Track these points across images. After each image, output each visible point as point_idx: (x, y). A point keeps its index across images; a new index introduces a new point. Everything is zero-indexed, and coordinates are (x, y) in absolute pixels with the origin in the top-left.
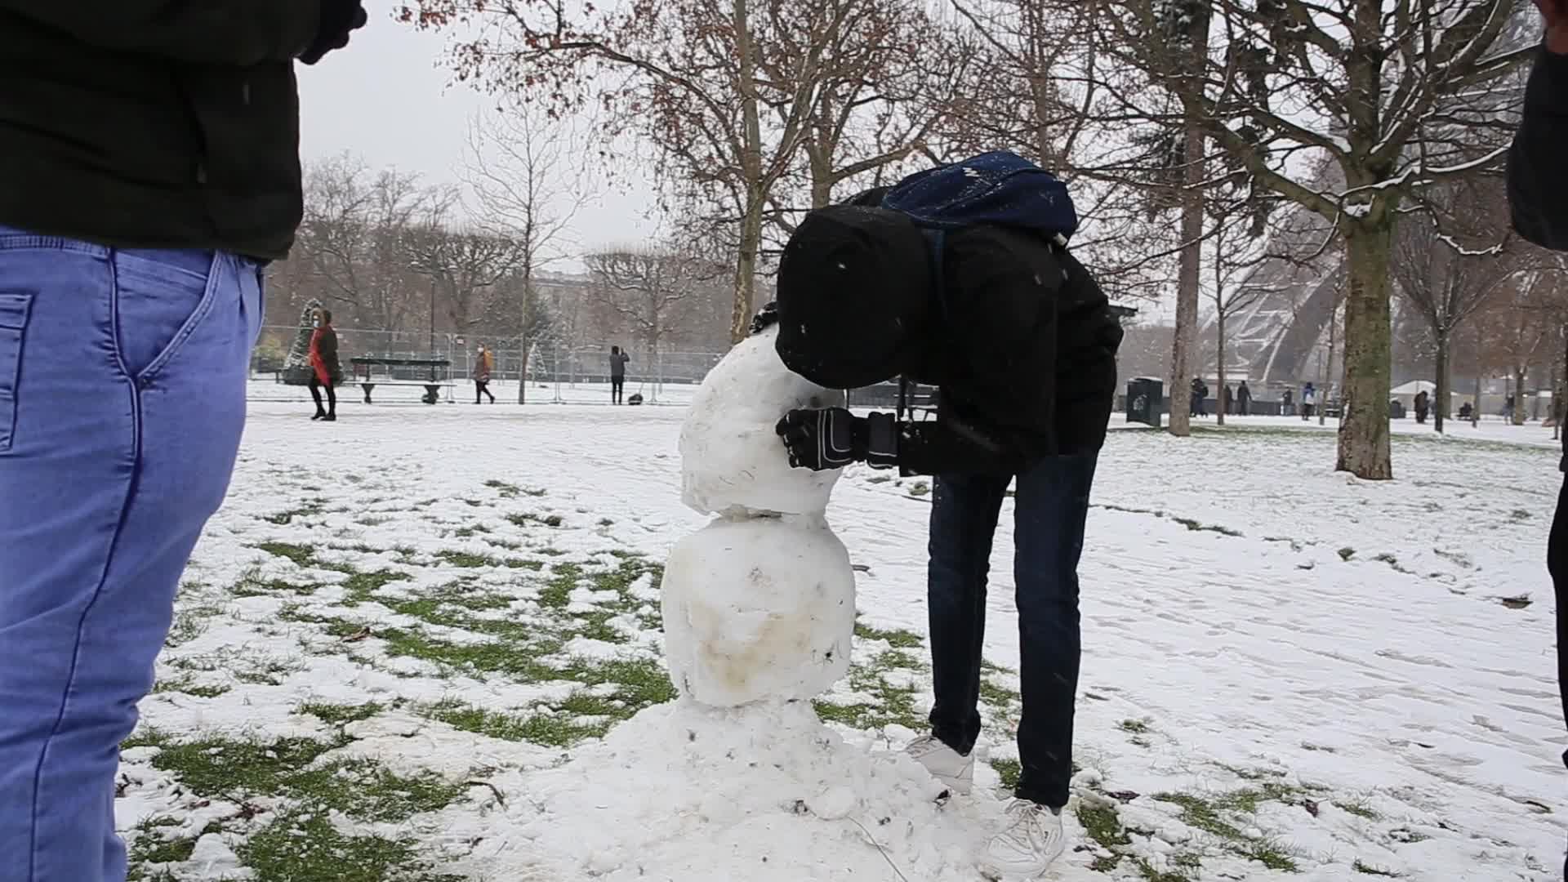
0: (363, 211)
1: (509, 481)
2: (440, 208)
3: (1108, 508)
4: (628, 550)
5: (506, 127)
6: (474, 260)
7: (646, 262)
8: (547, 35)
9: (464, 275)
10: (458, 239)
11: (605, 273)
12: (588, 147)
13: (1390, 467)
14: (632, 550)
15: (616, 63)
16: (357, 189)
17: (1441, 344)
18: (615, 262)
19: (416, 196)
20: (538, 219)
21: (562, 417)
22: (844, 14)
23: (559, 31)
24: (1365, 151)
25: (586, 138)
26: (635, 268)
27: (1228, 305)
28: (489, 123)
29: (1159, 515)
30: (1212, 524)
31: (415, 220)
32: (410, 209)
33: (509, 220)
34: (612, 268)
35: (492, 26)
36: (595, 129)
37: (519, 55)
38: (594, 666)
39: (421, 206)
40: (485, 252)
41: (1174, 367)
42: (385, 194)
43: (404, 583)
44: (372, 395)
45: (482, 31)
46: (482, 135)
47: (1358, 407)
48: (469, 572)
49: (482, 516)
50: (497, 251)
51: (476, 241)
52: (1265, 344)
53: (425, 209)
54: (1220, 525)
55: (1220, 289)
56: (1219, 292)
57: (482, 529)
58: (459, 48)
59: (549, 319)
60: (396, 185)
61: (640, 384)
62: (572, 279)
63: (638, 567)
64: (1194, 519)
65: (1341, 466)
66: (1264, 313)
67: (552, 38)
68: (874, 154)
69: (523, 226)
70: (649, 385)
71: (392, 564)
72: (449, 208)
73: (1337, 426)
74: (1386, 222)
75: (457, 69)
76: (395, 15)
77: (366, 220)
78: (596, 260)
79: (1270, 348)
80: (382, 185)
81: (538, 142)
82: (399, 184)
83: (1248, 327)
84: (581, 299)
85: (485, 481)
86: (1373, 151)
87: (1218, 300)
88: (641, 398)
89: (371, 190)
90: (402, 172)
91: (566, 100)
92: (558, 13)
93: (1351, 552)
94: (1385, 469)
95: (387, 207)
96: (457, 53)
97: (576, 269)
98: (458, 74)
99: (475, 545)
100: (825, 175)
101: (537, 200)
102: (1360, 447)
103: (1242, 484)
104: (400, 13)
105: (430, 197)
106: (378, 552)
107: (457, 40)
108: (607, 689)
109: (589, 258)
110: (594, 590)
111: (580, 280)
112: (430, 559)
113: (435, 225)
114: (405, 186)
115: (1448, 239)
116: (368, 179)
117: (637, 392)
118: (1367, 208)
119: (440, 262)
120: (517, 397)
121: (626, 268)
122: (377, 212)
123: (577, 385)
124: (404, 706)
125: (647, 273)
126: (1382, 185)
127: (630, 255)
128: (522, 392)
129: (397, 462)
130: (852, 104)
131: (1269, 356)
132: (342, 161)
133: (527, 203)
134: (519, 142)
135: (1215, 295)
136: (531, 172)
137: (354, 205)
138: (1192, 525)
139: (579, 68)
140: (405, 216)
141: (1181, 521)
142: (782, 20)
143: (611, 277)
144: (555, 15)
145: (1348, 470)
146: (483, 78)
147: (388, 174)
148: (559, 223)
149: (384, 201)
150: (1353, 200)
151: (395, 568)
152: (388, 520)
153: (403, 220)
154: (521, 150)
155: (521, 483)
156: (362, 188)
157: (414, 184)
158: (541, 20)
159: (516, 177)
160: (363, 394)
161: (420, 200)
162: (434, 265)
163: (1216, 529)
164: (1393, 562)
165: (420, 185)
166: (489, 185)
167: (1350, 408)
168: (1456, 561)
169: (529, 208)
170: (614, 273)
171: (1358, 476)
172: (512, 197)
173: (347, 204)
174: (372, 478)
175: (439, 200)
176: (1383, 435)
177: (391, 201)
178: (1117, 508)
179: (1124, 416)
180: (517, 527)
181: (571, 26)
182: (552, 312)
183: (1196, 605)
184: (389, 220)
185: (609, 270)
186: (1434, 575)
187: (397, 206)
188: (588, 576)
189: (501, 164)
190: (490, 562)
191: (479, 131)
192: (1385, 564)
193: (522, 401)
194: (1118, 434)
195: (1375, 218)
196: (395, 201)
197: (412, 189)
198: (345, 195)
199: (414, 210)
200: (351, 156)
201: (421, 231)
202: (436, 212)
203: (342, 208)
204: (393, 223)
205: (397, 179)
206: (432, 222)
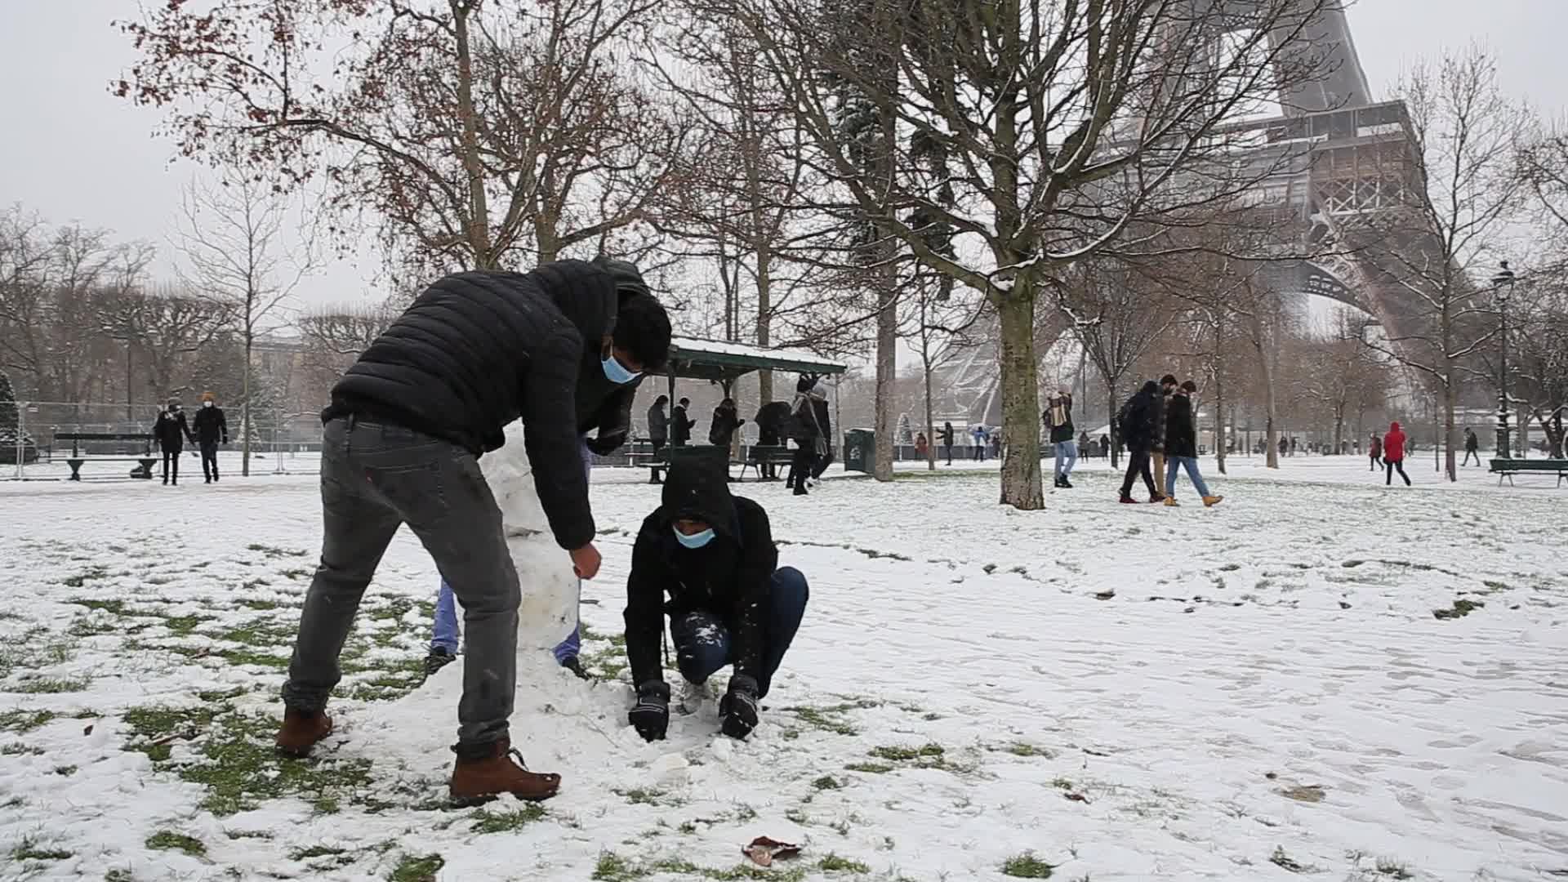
0: (40, 270)
1: (272, 545)
2: (133, 267)
3: (805, 544)
4: (395, 593)
6: (176, 324)
7: (365, 325)
8: (275, 113)
9: (165, 340)
10: (158, 303)
11: (321, 337)
12: (317, 222)
13: (1042, 499)
14: (400, 592)
15: (345, 140)
16: (32, 245)
17: (1112, 389)
18: (332, 325)
19: (105, 254)
20: (260, 287)
21: (293, 488)
22: (568, 91)
23: (286, 108)
24: (1008, 237)
25: (315, 213)
26: (354, 331)
27: (933, 359)
29: (846, 547)
30: (888, 552)
31: (105, 281)
32: (98, 268)
33: (230, 289)
34: (330, 331)
35: (217, 102)
36: (323, 204)
37: (245, 129)
38: (391, 664)
39: (111, 265)
40: (189, 316)
41: (877, 420)
42: (67, 252)
43: (215, 622)
44: (80, 472)
45: (206, 106)
46: (198, 202)
47: (1014, 450)
48: (267, 613)
49: (256, 573)
50: (202, 314)
51: (179, 305)
52: (982, 392)
53: (116, 269)
54: (894, 553)
55: (925, 345)
56: (925, 347)
57: (262, 583)
59: (260, 384)
60: (80, 242)
62: (284, 342)
63: (406, 604)
64: (875, 549)
65: (1004, 500)
66: (981, 362)
67: (280, 116)
68: (598, 222)
69: (243, 295)
71: (198, 610)
72: (145, 268)
73: (1000, 467)
74: (1029, 296)
75: (180, 145)
76: (112, 89)
77: (44, 280)
78: (312, 323)
79: (987, 395)
80: (64, 242)
81: (258, 211)
82: (84, 240)
83: (965, 377)
84: (295, 362)
85: (248, 544)
86: (1014, 236)
87: (925, 355)
89: (50, 246)
90: (87, 228)
91: (295, 174)
92: (285, 90)
93: (993, 567)
94: (1038, 500)
95: (70, 266)
97: (290, 333)
98: (181, 149)
99: (262, 594)
100: (550, 244)
101: (259, 268)
102: (1018, 482)
103: (922, 520)
104: (118, 88)
105: (121, 255)
106: (181, 603)
107: (179, 113)
108: (403, 675)
109: (305, 322)
110: (375, 620)
111: (294, 343)
112: (229, 605)
113: (128, 285)
114: (89, 244)
115: (1068, 310)
116: (46, 234)
118: (1012, 283)
119: (137, 326)
120: (241, 469)
121: (344, 331)
122: (58, 272)
123: (297, 454)
124: (263, 689)
125: (367, 336)
126: (1021, 265)
127: (348, 318)
128: (246, 463)
129: (154, 533)
130: (575, 173)
131: (986, 402)
132: (13, 215)
133: (248, 272)
134: (238, 210)
135: (922, 350)
136: (251, 241)
137: (27, 264)
138: (872, 554)
139: (306, 143)
140: (92, 276)
141: (864, 552)
142: (505, 93)
143: (329, 340)
144: (282, 93)
145: (1009, 503)
146: (207, 153)
147: (70, 230)
148: (283, 291)
149: (66, 258)
150: (1003, 275)
151: (202, 613)
152: (174, 579)
153: (89, 280)
154: (240, 218)
155: (281, 546)
156: (37, 245)
157: (101, 241)
158: (268, 98)
159: (235, 244)
160: (70, 471)
161: (109, 259)
162: (131, 330)
163: (892, 556)
164: (1024, 572)
165: (110, 242)
166: (206, 253)
167: (1009, 451)
168: (1070, 569)
169: (249, 276)
170: (332, 336)
171: (1018, 508)
172: (230, 265)
173: (20, 261)
174: (138, 548)
175: (132, 258)
176: (1035, 474)
177: (74, 259)
178: (812, 544)
179: (842, 466)
180: (292, 581)
181: (298, 103)
182: (263, 378)
183: (862, 613)
184: (73, 280)
185: (326, 333)
186: (1052, 581)
187: (83, 265)
188: (366, 612)
189: (217, 231)
190: (280, 604)
191: (194, 198)
192: (1019, 575)
193: (246, 473)
194: (830, 483)
195: (1019, 291)
196: (79, 260)
197: (100, 247)
198: (17, 252)
199: (102, 269)
200: (23, 209)
201: (112, 293)
202: (129, 271)
203: (13, 266)
204: (77, 284)
205: (81, 236)
206: (125, 283)
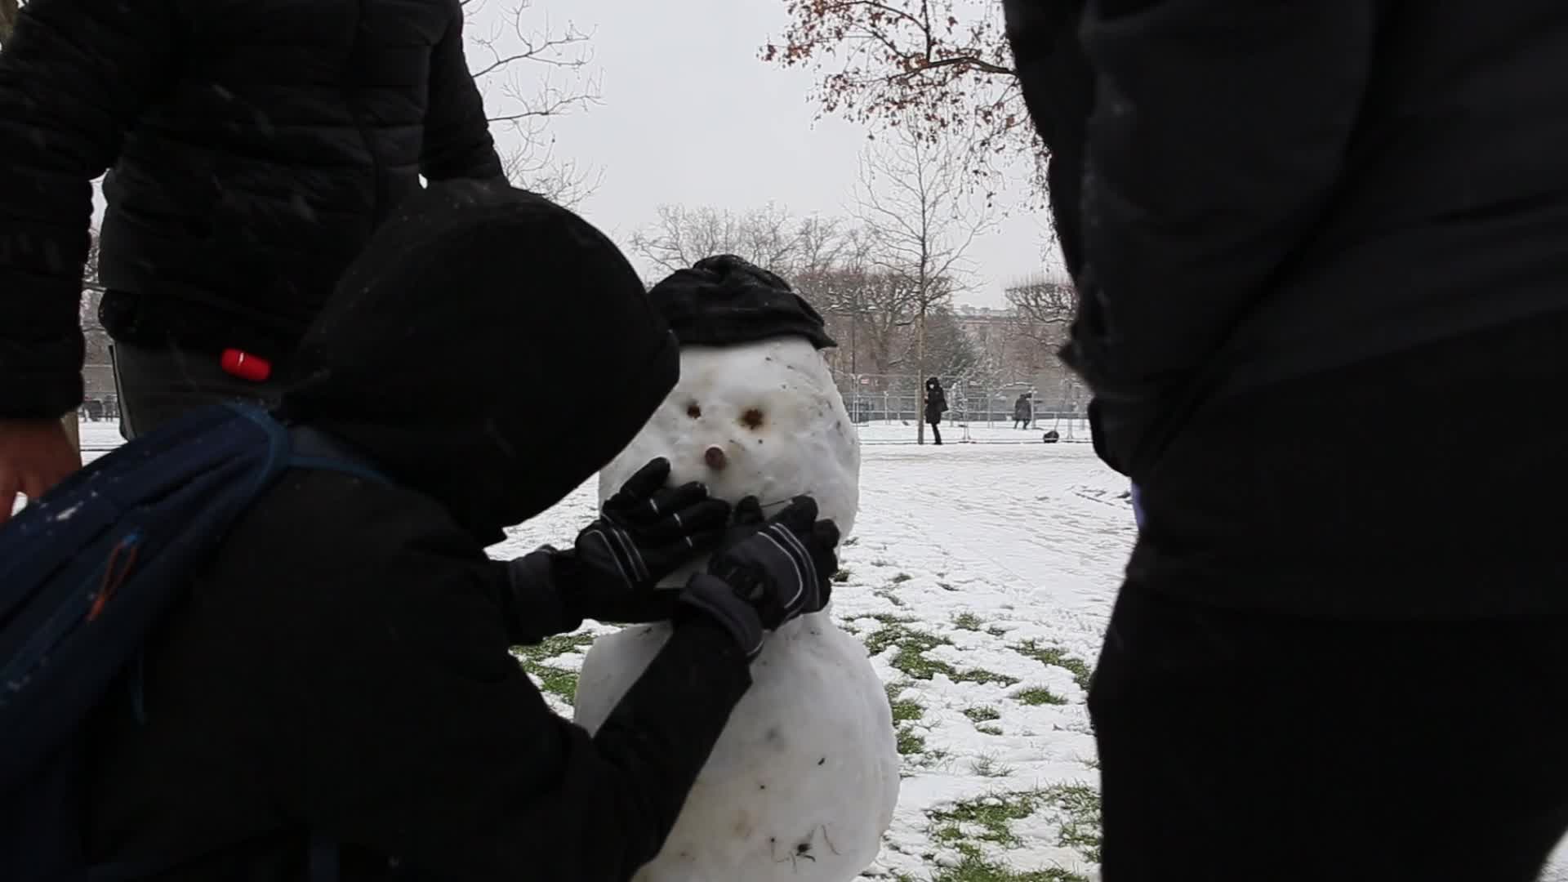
0: (788, 259)
2: (862, 251)
4: (898, 614)
5: (896, 160)
6: (893, 300)
8: (917, 55)
9: (884, 316)
10: (876, 279)
11: (1028, 306)
14: (904, 615)
15: (992, 75)
16: (783, 238)
18: (1038, 295)
19: (838, 240)
20: (932, 251)
23: (929, 49)
26: (1059, 299)
28: (878, 155)
31: (838, 264)
32: (833, 253)
33: (903, 254)
34: (1036, 301)
35: (858, 53)
36: (972, 148)
37: (890, 80)
39: (843, 250)
40: (904, 292)
42: (809, 240)
45: (849, 59)
53: (847, 253)
58: (830, 80)
59: (975, 356)
60: (818, 232)
61: (1055, 420)
62: (998, 315)
67: (923, 58)
69: (917, 259)
70: (1065, 421)
75: (826, 100)
76: (760, 54)
77: (792, 267)
78: (1019, 293)
80: (805, 233)
82: (822, 229)
88: (1057, 435)
89: (796, 237)
90: (823, 219)
92: (927, 30)
95: (811, 254)
96: (829, 85)
98: (825, 105)
101: (930, 231)
104: (766, 52)
105: (852, 240)
107: (825, 72)
109: (1012, 292)
111: (1004, 315)
113: (857, 267)
114: (827, 232)
116: (793, 227)
117: (1053, 428)
119: (859, 303)
120: (917, 437)
121: (1050, 300)
122: (801, 259)
123: (996, 423)
127: (1053, 286)
132: (768, 212)
133: (921, 235)
134: (911, 173)
136: (923, 201)
137: (779, 254)
139: (952, 86)
140: (828, 261)
143: (1035, 309)
144: (924, 33)
146: (856, 108)
147: (810, 220)
148: (954, 254)
149: (808, 247)
153: (826, 265)
154: (913, 180)
156: (787, 237)
157: (837, 229)
158: (909, 39)
159: (909, 208)
161: (842, 245)
162: (853, 307)
165: (841, 229)
166: (881, 219)
169: (923, 240)
170: (1037, 305)
172: (906, 230)
173: (774, 253)
175: (860, 243)
177: (814, 247)
181: (941, 41)
182: (979, 349)
184: (813, 266)
185: (1033, 303)
187: (820, 251)
189: (893, 196)
196: (818, 247)
197: (834, 234)
198: (771, 244)
199: (836, 254)
200: (775, 207)
201: (843, 274)
202: (858, 255)
203: (768, 258)
204: (818, 268)
205: (819, 225)
206: (855, 265)
